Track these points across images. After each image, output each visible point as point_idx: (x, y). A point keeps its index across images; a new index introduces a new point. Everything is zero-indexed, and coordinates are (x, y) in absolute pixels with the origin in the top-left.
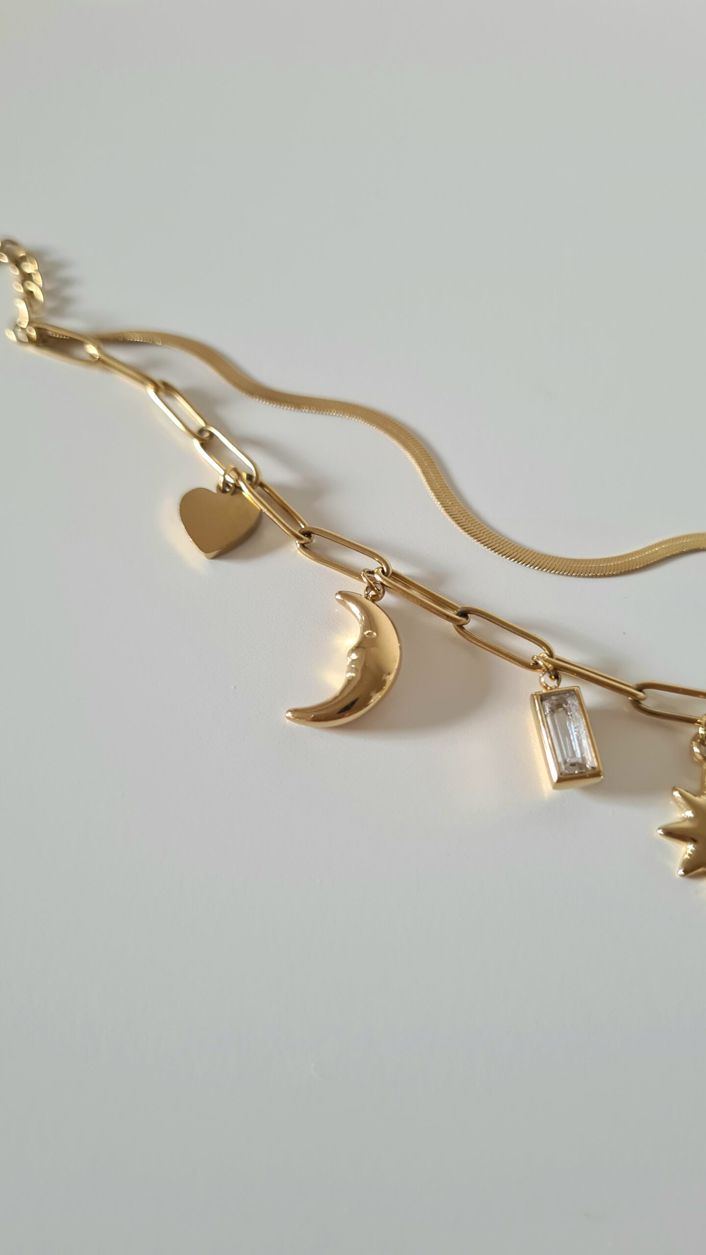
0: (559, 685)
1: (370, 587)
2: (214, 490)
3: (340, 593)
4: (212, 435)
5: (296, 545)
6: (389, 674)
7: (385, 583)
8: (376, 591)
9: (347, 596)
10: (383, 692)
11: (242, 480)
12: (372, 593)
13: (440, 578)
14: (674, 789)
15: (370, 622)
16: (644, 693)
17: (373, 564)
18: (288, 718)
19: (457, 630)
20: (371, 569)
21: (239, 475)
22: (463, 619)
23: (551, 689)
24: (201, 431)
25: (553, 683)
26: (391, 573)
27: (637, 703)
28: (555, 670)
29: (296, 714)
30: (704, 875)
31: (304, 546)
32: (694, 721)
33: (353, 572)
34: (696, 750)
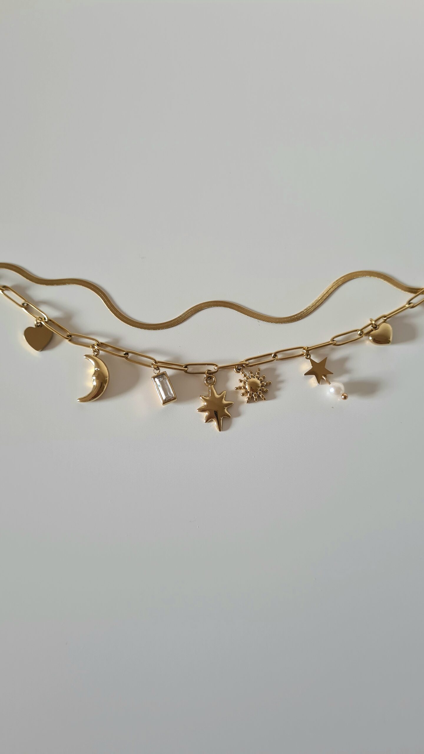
0: (159, 372)
1: (94, 351)
2: (34, 327)
4: (28, 304)
5: (67, 341)
6: (107, 378)
7: (98, 349)
9: (87, 356)
10: (107, 384)
11: (43, 321)
12: (96, 353)
13: (117, 340)
14: (200, 396)
15: (97, 365)
16: (187, 368)
17: (94, 342)
18: (78, 401)
19: (126, 360)
20: (93, 344)
21: (41, 318)
22: (127, 356)
23: (157, 373)
24: (23, 304)
26: (100, 343)
27: (186, 371)
28: (158, 367)
29: (81, 400)
30: (212, 421)
31: (70, 340)
32: (204, 373)
33: (87, 346)
34: (205, 382)
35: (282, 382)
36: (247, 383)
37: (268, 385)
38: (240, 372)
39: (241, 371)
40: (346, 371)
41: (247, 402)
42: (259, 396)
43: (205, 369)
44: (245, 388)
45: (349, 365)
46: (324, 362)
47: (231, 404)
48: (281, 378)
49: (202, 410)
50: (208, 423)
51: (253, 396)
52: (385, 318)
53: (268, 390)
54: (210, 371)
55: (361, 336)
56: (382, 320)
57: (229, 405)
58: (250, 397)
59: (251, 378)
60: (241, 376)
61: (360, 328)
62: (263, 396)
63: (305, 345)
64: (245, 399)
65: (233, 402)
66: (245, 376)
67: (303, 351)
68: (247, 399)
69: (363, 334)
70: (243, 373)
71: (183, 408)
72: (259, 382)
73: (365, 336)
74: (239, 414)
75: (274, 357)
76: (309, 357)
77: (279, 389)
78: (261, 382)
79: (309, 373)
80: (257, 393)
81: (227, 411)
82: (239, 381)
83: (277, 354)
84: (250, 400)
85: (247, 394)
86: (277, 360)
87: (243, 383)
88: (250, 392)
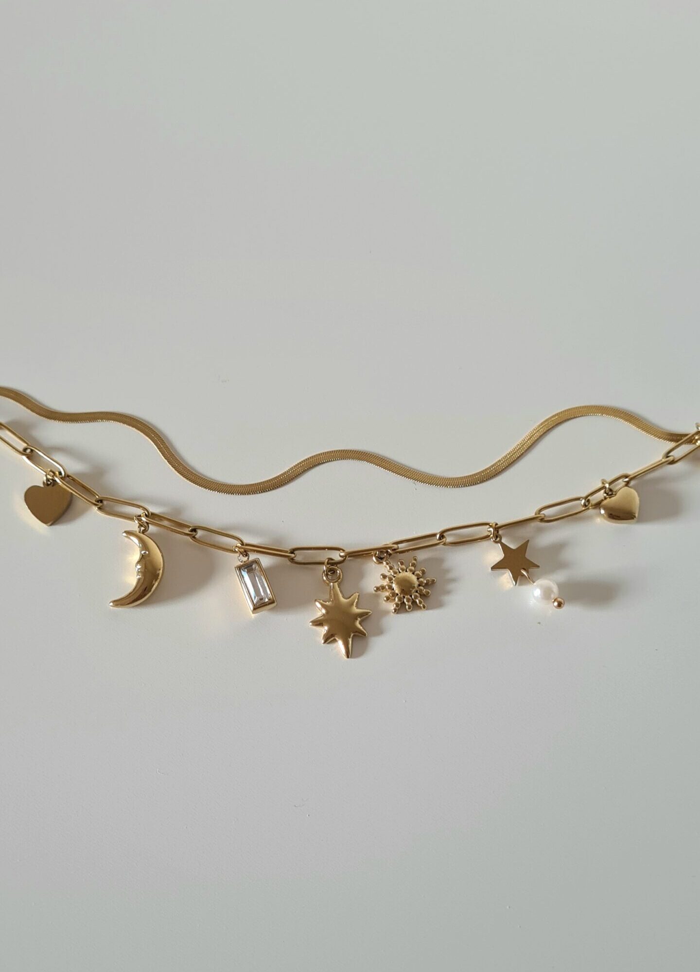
0: (248, 559)
1: (141, 526)
2: (42, 486)
3: (125, 532)
4: (32, 450)
5: (95, 509)
6: (160, 570)
7: (148, 521)
8: (144, 527)
9: (129, 533)
10: (159, 580)
11: (56, 477)
12: (142, 528)
13: (178, 511)
14: (316, 601)
15: (144, 546)
16: (294, 554)
17: (140, 512)
18: (111, 606)
19: (192, 539)
20: (139, 514)
21: (54, 473)
22: (194, 533)
23: (245, 562)
24: (25, 450)
25: (245, 559)
26: (150, 514)
27: (292, 560)
28: (245, 551)
29: (115, 603)
30: (335, 641)
31: (100, 508)
32: (322, 563)
33: (129, 518)
34: (325, 578)
35: (453, 580)
36: (394, 579)
37: (430, 584)
38: (382, 563)
39: (385, 561)
40: (562, 565)
41: (393, 611)
42: (414, 602)
43: (324, 556)
44: (391, 588)
45: (567, 555)
46: (524, 547)
47: (367, 613)
48: (450, 576)
49: (318, 623)
50: (329, 645)
51: (404, 602)
52: (627, 480)
53: (430, 592)
54: (332, 559)
55: (587, 507)
56: (621, 482)
57: (364, 616)
58: (399, 603)
59: (401, 571)
60: (384, 568)
61: (584, 495)
62: (420, 602)
63: (492, 521)
64: (392, 606)
65: (369, 611)
66: (391, 568)
67: (489, 530)
68: (395, 606)
69: (590, 505)
70: (387, 564)
71: (286, 619)
72: (414, 578)
73: (594, 508)
74: (380, 632)
75: (440, 539)
76: (498, 539)
77: (448, 592)
78: (418, 579)
79: (497, 567)
80: (411, 596)
81: (360, 623)
82: (381, 577)
83: (445, 534)
84: (401, 608)
85: (393, 598)
86: (445, 544)
87: (387, 579)
88: (399, 595)
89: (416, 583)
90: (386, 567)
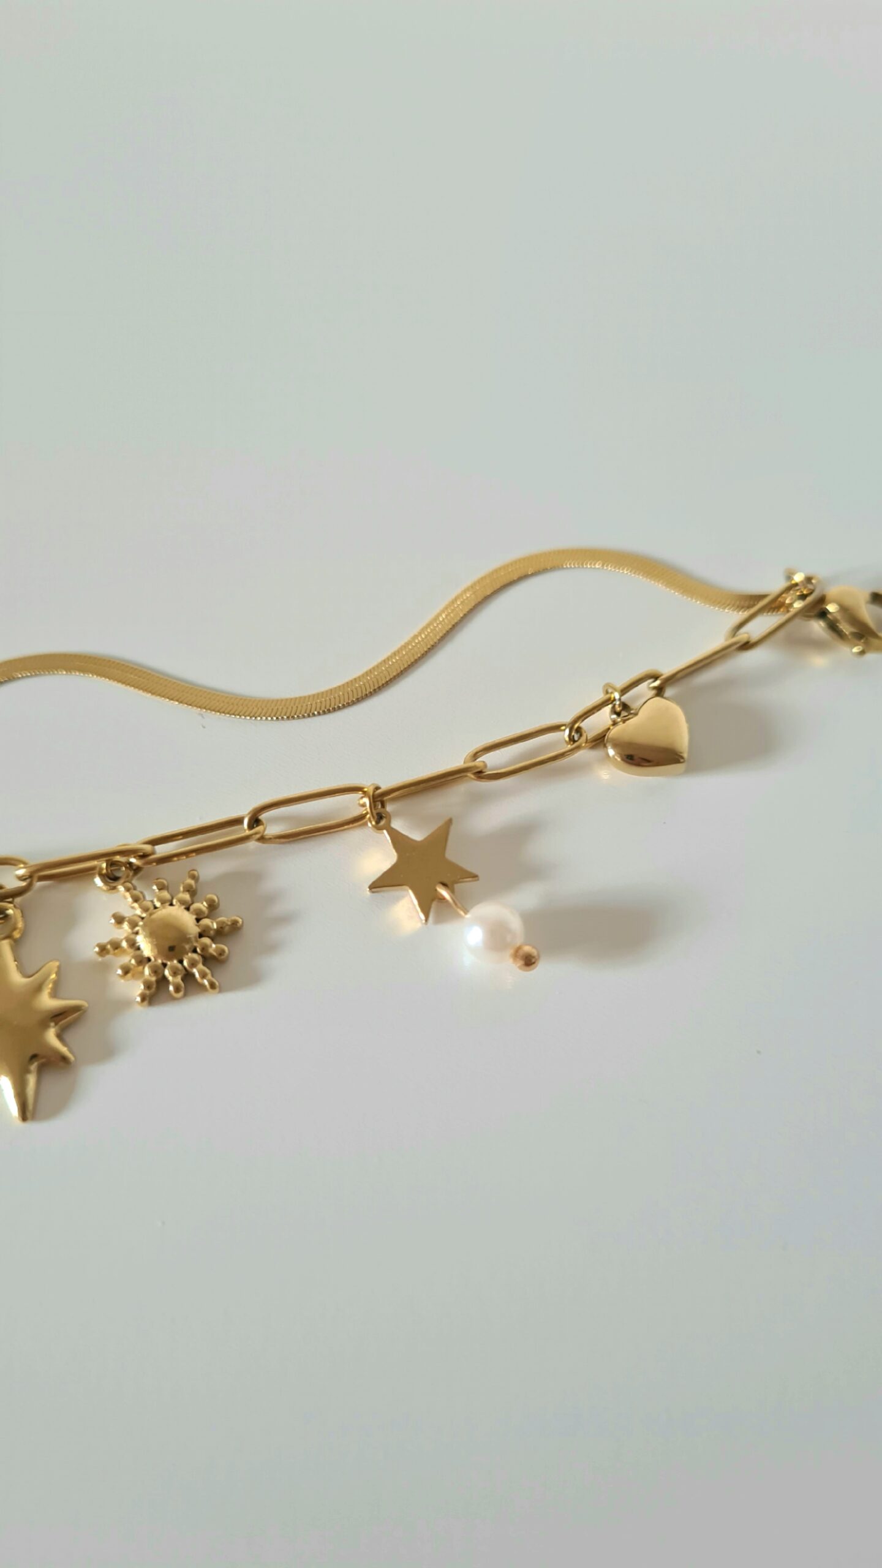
35: (285, 919)
36: (141, 923)
37: (227, 932)
38: (114, 888)
39: (123, 884)
40: (531, 873)
41: (139, 999)
42: (188, 976)
44: (133, 945)
45: (543, 848)
46: (441, 837)
47: (76, 1009)
48: (277, 909)
51: (164, 976)
52: (657, 683)
53: (226, 949)
55: (576, 744)
56: (645, 689)
57: (68, 1016)
58: (154, 979)
59: (158, 904)
60: (122, 901)
61: (568, 719)
62: (203, 975)
63: (368, 784)
64: (137, 988)
65: (81, 1002)
66: (136, 900)
67: (362, 802)
68: (143, 986)
69: (583, 739)
70: (128, 890)
72: (187, 920)
73: (593, 748)
74: (107, 1051)
75: (251, 827)
76: (382, 823)
77: (272, 948)
78: (198, 920)
79: (384, 883)
80: (181, 962)
81: (59, 1036)
82: (113, 921)
83: (263, 817)
84: (156, 992)
85: (141, 968)
86: (262, 839)
87: (126, 926)
88: (153, 959)
89: (193, 929)
90: (125, 898)
